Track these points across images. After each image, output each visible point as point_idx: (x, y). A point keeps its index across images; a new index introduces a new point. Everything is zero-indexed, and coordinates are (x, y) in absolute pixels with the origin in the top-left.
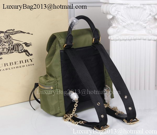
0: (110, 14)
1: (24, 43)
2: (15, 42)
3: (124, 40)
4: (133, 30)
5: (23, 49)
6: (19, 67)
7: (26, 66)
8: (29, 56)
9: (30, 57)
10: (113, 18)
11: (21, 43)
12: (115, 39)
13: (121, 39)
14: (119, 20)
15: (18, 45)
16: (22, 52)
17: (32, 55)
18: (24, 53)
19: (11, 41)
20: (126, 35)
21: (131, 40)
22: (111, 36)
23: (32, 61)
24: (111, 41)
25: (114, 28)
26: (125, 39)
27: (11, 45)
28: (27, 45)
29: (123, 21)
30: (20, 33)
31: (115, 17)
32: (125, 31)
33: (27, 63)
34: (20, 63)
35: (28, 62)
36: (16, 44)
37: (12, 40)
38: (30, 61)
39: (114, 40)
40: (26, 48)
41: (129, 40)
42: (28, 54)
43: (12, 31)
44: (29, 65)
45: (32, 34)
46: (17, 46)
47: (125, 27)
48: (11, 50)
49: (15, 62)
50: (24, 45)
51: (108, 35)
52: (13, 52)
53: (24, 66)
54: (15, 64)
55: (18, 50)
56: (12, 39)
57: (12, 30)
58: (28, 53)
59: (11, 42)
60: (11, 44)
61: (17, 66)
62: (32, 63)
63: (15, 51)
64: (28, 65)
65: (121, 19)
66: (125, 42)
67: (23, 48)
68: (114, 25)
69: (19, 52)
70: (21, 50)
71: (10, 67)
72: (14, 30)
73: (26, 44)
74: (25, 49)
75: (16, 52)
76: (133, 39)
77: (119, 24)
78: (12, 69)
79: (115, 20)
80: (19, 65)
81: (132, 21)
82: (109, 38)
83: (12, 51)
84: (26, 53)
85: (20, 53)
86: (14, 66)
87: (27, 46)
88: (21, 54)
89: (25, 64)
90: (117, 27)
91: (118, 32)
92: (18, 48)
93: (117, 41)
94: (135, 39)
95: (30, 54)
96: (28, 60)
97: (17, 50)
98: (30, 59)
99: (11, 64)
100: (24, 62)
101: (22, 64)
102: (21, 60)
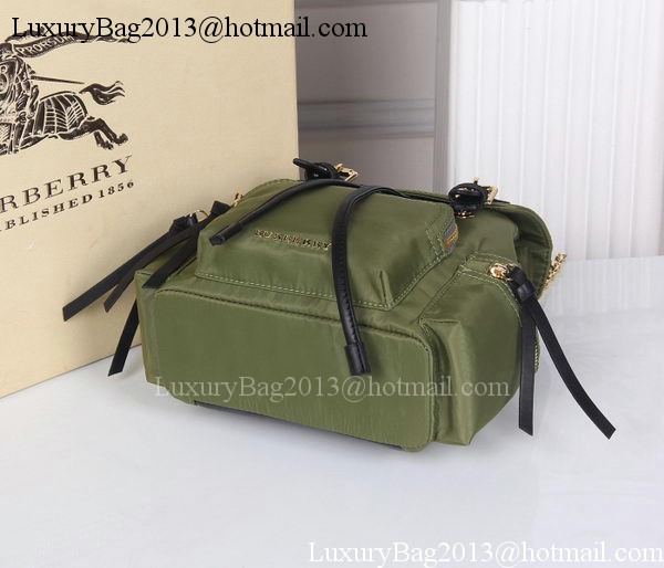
1: (89, 89)
2: (46, 90)
5: (82, 118)
6: (67, 205)
7: (96, 195)
8: (110, 147)
9: (118, 151)
11: (75, 89)
15: (61, 101)
17: (123, 139)
18: (89, 137)
19: (28, 85)
23: (123, 170)
27: (27, 108)
28: (103, 96)
30: (69, 40)
33: (104, 183)
34: (73, 185)
35: (107, 174)
36: (53, 99)
37: (34, 83)
38: (114, 169)
40: (95, 110)
42: (105, 139)
43: (31, 39)
44: (111, 190)
46: (58, 106)
48: (30, 130)
49: (49, 185)
50: (87, 98)
52: (39, 139)
53: (87, 198)
54: (50, 193)
55: (62, 123)
56: (33, 78)
58: (108, 131)
59: (29, 93)
60: (29, 102)
61: (55, 200)
62: (124, 178)
63: (50, 130)
64: (105, 193)
67: (86, 112)
70: (75, 125)
71: (27, 211)
74: (91, 118)
75: (50, 135)
78: (36, 218)
80: (69, 195)
83: (32, 136)
84: (97, 135)
85: (70, 137)
86: (45, 202)
87: (99, 102)
88: (77, 140)
89: (92, 188)
92: (61, 115)
95: (115, 135)
96: (105, 167)
97: (56, 125)
98: (118, 162)
99: (32, 198)
100: (89, 177)
101: (81, 190)
102: (75, 171)
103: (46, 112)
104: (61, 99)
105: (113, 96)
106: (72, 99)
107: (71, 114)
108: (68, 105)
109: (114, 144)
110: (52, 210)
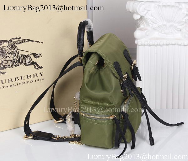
0: (137, 14)
1: (32, 54)
2: (21, 53)
3: (154, 45)
4: (165, 33)
6: (26, 83)
7: (34, 81)
8: (38, 69)
10: (142, 18)
11: (29, 54)
12: (143, 44)
13: (151, 44)
14: (148, 21)
15: (25, 56)
16: (29, 65)
17: (41, 67)
18: (32, 66)
19: (16, 51)
20: (157, 39)
21: (163, 45)
22: (138, 40)
23: (41, 75)
24: (137, 47)
25: (142, 30)
26: (156, 44)
27: (16, 57)
29: (153, 22)
30: (27, 41)
31: (143, 17)
32: (156, 34)
33: (36, 78)
34: (28, 78)
35: (37, 76)
36: (23, 55)
37: (18, 51)
38: (39, 75)
39: (141, 45)
40: (34, 59)
41: (160, 45)
42: (37, 67)
43: (17, 40)
44: (38, 80)
45: (42, 43)
47: (155, 29)
48: (16, 62)
49: (21, 77)
50: (32, 56)
51: (134, 39)
52: (19, 65)
53: (32, 82)
54: (21, 79)
55: (25, 62)
56: (18, 49)
57: (18, 38)
58: (37, 65)
59: (16, 53)
60: (16, 55)
61: (23, 81)
62: (42, 78)
63: (22, 63)
65: (151, 20)
66: (156, 47)
67: (31, 60)
68: (142, 26)
69: (26, 65)
70: (29, 63)
71: (15, 83)
72: (20, 38)
73: (35, 55)
74: (33, 61)
76: (165, 44)
77: (149, 26)
78: (17, 85)
79: (143, 20)
80: (26, 80)
81: (165, 23)
82: (136, 42)
83: (17, 64)
84: (34, 66)
86: (20, 81)
87: (35, 58)
89: (33, 79)
90: (145, 29)
91: (147, 36)
92: (25, 60)
93: (146, 46)
94: (167, 43)
95: (39, 66)
96: (37, 74)
97: (23, 62)
98: (40, 73)
99: (17, 80)
100: (32, 76)
101: (30, 79)
102: (28, 74)
103: (21, 59)
104: (25, 55)
105: (39, 56)
106: (28, 56)
107: (27, 60)
108: (27, 57)
109: (39, 68)
110: (22, 83)
